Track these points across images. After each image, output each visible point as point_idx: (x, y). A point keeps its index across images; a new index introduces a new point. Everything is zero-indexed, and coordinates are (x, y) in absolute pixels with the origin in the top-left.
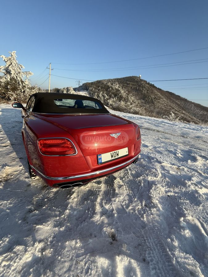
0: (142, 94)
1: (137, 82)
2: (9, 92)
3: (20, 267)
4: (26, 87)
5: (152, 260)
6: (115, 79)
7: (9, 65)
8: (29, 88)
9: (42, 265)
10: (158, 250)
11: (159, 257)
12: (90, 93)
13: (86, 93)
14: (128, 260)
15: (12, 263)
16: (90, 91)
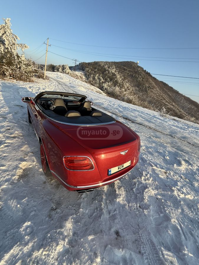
0: (137, 81)
1: (134, 68)
2: (4, 67)
3: (56, 256)
4: (22, 63)
5: (145, 253)
6: (113, 62)
7: (3, 34)
8: (25, 64)
9: (71, 255)
10: (149, 245)
11: (150, 250)
12: (86, 74)
13: (81, 74)
14: (130, 253)
15: (50, 253)
16: (86, 72)
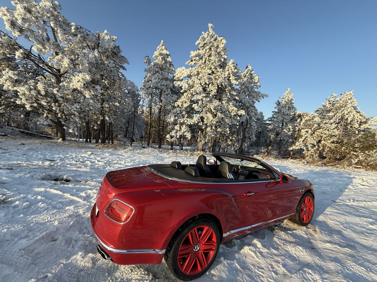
2: (352, 152)
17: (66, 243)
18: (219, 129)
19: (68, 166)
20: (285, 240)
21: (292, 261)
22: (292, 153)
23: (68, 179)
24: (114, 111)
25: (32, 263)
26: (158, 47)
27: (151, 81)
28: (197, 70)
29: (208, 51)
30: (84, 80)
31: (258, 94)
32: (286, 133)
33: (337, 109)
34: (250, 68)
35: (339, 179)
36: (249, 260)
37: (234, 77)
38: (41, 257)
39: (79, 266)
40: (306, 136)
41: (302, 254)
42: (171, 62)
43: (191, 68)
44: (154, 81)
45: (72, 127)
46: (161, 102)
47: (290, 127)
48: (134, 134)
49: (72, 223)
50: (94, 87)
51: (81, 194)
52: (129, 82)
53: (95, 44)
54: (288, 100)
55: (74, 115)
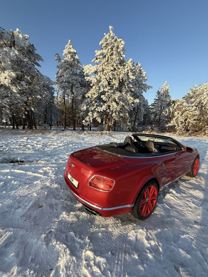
17: (50, 207)
18: (121, 114)
19: (14, 150)
20: (186, 187)
21: (197, 199)
22: (167, 128)
23: (22, 160)
24: (37, 103)
25: (35, 224)
26: (67, 46)
27: (63, 76)
28: (101, 67)
29: (110, 50)
30: (11, 76)
31: (145, 85)
32: (164, 115)
33: (197, 96)
34: (139, 65)
35: (201, 145)
36: (172, 202)
37: (131, 73)
38: (39, 219)
39: (69, 222)
40: (177, 116)
41: (200, 194)
42: (78, 60)
43: (96, 65)
44: (65, 76)
45: (4, 117)
46: (73, 94)
47: (167, 110)
48: (52, 120)
49: (46, 193)
50: (19, 83)
51: (39, 171)
52: (46, 77)
53: (11, 42)
54: (165, 90)
55: (5, 107)
